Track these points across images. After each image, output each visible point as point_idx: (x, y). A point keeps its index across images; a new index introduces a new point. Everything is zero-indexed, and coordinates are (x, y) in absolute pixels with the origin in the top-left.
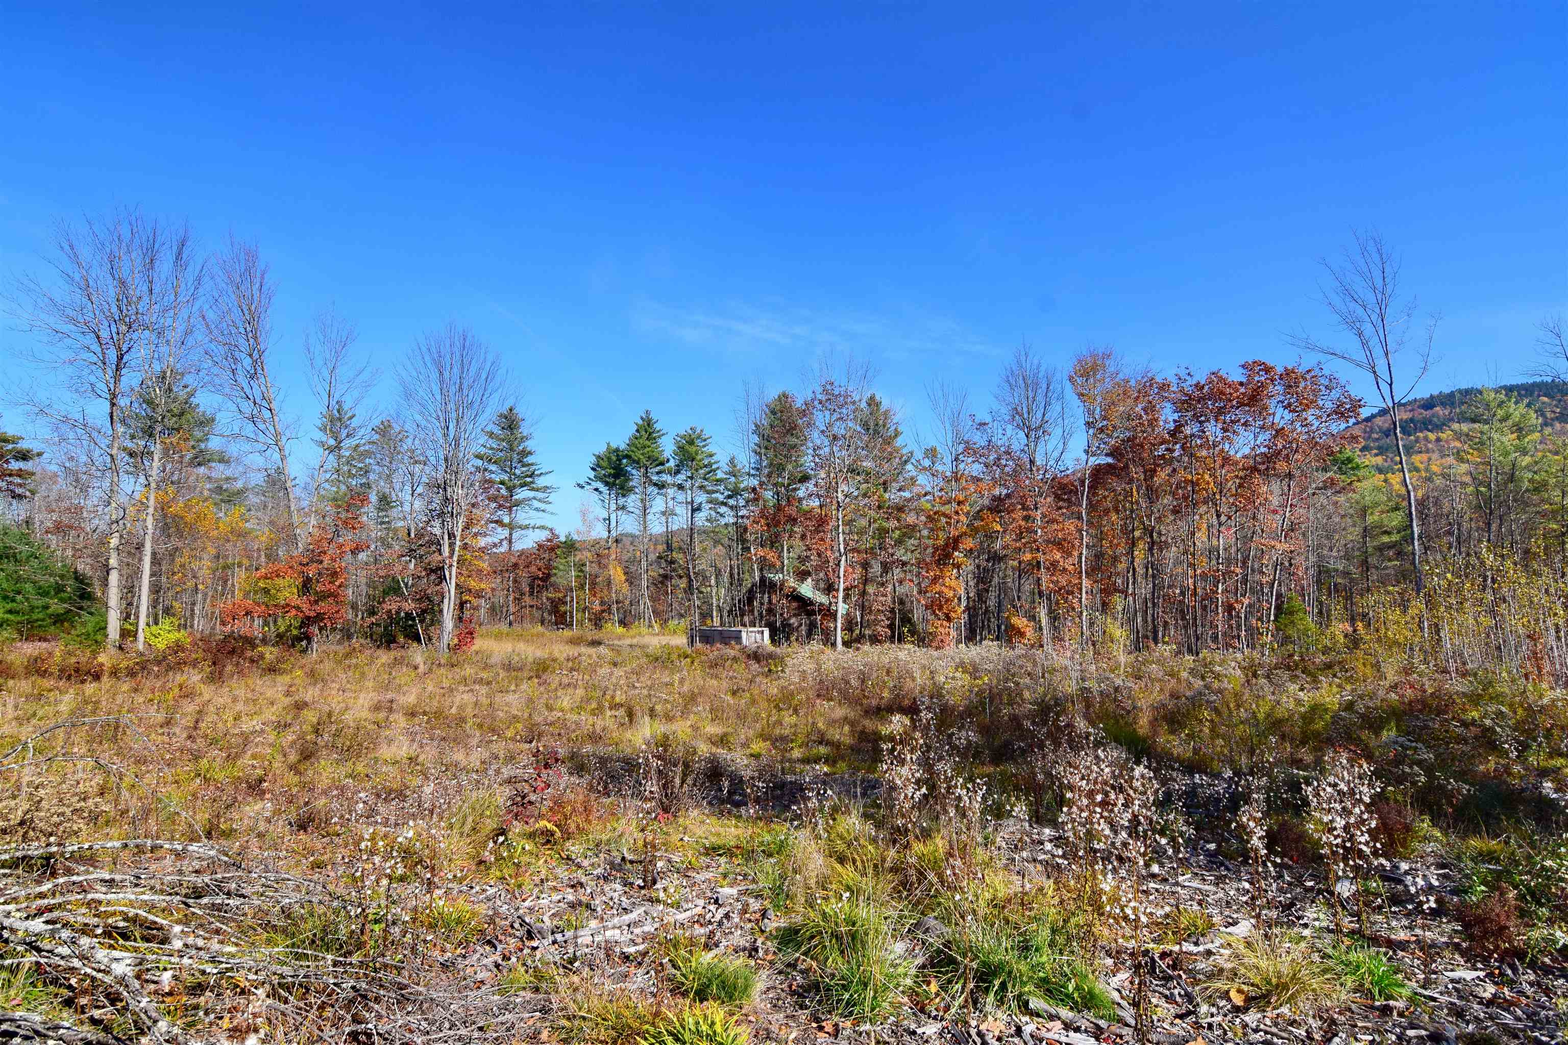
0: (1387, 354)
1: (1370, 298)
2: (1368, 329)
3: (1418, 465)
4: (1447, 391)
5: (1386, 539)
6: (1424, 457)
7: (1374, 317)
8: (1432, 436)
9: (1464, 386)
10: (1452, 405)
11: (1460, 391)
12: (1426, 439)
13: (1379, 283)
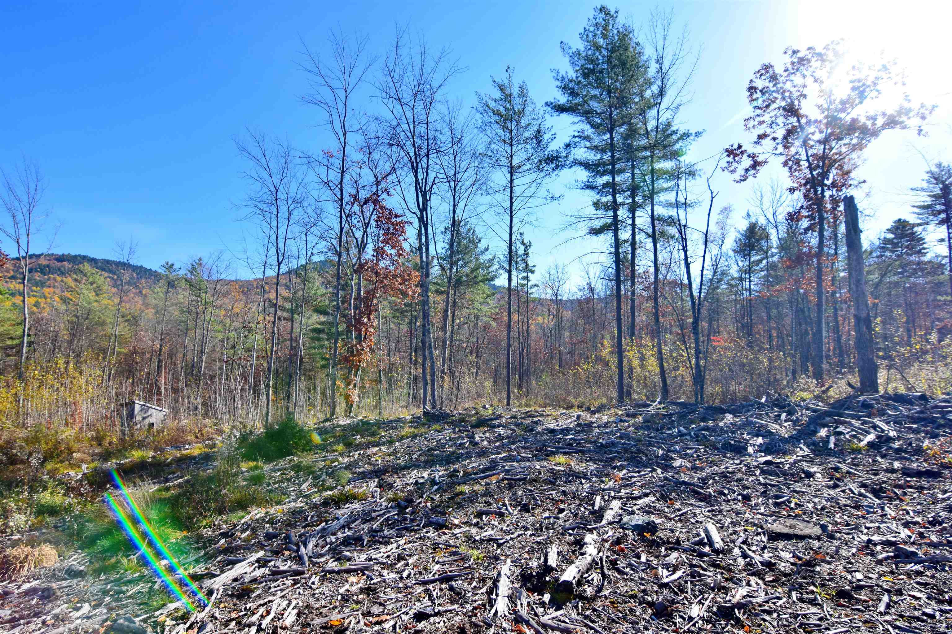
0: (28, 235)
1: (25, 199)
2: (20, 217)
3: (47, 295)
4: (73, 253)
5: (10, 342)
6: (52, 290)
7: (25, 210)
8: (59, 279)
9: (83, 253)
10: (74, 263)
11: (79, 255)
12: (55, 279)
13: (32, 191)
